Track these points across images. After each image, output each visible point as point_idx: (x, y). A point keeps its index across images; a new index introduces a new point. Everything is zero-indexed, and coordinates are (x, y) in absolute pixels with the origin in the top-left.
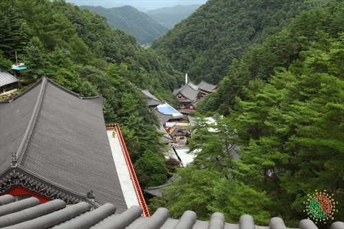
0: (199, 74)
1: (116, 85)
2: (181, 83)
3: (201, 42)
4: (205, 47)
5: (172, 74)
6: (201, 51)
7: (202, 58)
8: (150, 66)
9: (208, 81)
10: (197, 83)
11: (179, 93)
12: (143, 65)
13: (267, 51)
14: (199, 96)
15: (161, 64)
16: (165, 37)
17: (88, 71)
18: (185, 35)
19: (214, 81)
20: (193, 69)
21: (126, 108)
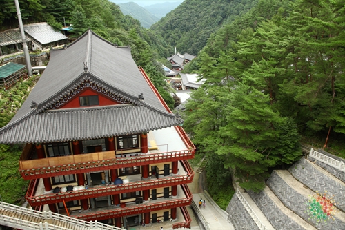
0: (183, 48)
1: (136, 44)
2: (171, 54)
3: (185, 26)
4: (187, 30)
5: (166, 47)
6: (184, 32)
7: (185, 37)
8: (151, 41)
9: (190, 53)
10: (182, 54)
11: (171, 60)
12: (146, 40)
13: (235, 27)
14: (184, 63)
15: (158, 40)
16: (159, 23)
17: (116, 32)
18: (173, 21)
19: (194, 53)
20: (179, 44)
21: (143, 59)
